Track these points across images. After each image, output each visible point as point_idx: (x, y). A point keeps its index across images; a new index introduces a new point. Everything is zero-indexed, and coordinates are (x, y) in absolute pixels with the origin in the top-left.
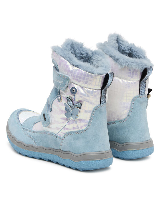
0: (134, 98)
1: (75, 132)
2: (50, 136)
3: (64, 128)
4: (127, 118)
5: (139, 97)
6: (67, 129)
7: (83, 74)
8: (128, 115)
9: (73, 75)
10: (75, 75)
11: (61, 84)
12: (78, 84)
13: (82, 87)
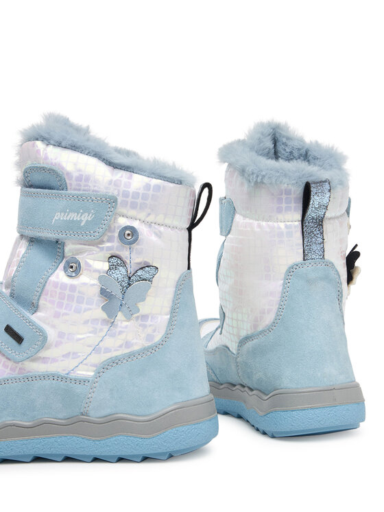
0: (290, 268)
1: (131, 356)
2: (47, 382)
3: (96, 349)
4: (274, 324)
5: (305, 267)
6: (107, 350)
7: (152, 187)
8: (277, 313)
9: (124, 191)
10: (129, 192)
11: (82, 224)
12: (138, 217)
13: (150, 224)
